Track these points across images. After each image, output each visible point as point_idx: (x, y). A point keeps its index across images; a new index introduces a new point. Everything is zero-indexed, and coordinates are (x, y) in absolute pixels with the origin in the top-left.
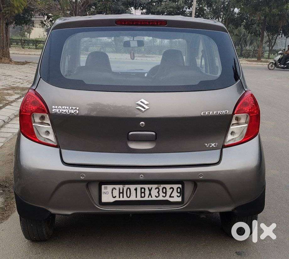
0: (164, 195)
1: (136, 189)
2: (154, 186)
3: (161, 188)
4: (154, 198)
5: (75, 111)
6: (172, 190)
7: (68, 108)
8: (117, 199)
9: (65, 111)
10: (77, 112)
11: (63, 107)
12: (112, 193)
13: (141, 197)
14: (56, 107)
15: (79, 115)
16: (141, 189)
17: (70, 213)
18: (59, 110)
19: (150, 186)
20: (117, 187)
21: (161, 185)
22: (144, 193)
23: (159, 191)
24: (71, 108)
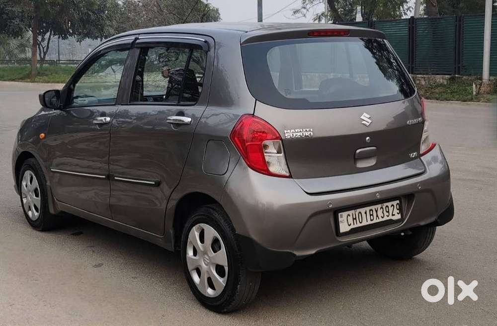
0: (388, 214)
1: (366, 213)
2: (379, 206)
3: (384, 207)
4: (381, 220)
5: (309, 133)
6: (393, 207)
7: (301, 130)
8: (352, 226)
9: (299, 134)
10: (312, 134)
11: (296, 131)
12: (347, 220)
13: (371, 220)
14: (289, 131)
15: (314, 137)
16: (370, 210)
17: (313, 252)
18: (293, 134)
19: (376, 207)
20: (351, 212)
21: (384, 204)
22: (372, 215)
23: (383, 211)
24: (304, 130)
